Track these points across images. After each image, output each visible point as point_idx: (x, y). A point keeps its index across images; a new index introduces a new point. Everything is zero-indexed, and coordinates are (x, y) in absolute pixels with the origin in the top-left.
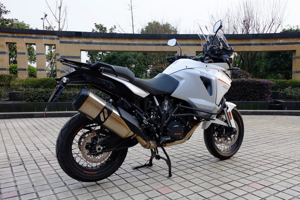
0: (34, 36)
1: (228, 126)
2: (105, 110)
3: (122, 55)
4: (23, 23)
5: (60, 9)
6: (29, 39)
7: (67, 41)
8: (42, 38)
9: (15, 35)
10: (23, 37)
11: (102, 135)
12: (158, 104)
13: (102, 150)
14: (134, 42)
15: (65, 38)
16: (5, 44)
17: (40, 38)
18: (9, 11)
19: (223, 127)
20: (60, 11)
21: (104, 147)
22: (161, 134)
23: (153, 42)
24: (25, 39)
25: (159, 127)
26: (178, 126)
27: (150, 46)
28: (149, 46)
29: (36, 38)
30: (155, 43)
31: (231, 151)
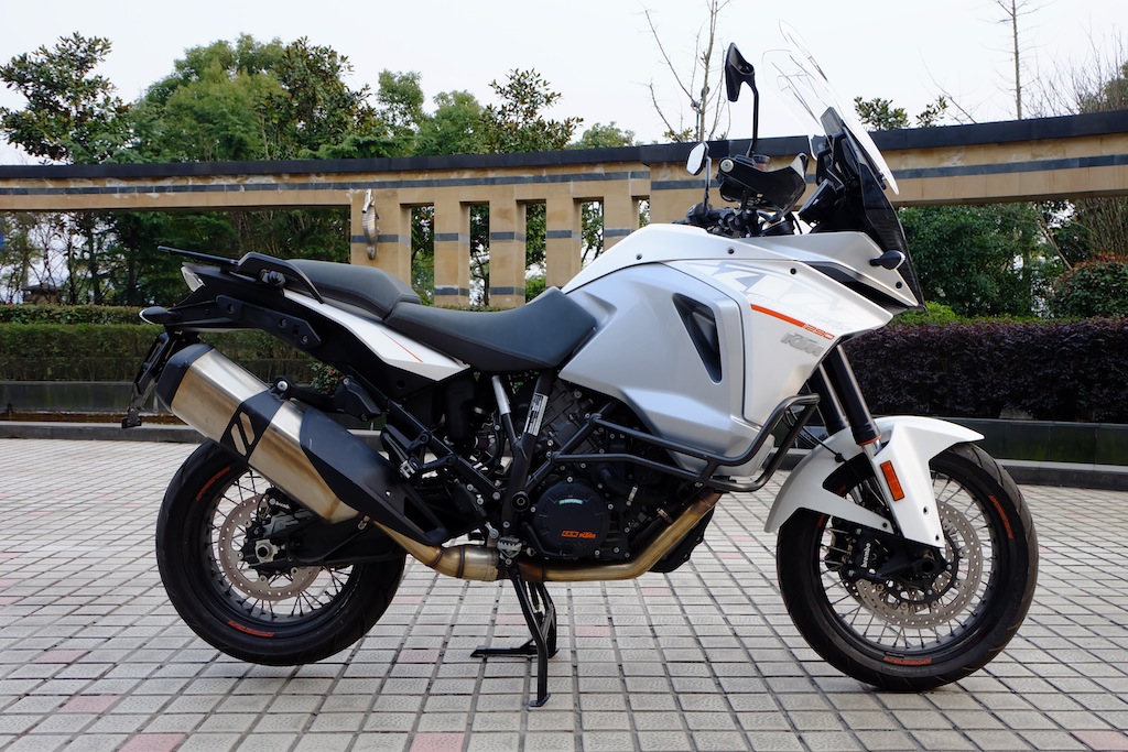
0: (599, 170)
1: (889, 530)
2: (244, 417)
3: (942, 219)
4: (614, 127)
5: (707, 64)
6: (584, 183)
7: (678, 179)
8: (622, 176)
9: (545, 173)
10: (566, 179)
11: (277, 504)
12: (505, 408)
13: (275, 557)
14: (942, 160)
15: (669, 171)
16: (514, 206)
17: (618, 176)
18: (559, 95)
19: (859, 531)
20: (707, 69)
21: (283, 547)
22: (506, 525)
23: (1034, 155)
24: (572, 183)
25: (496, 496)
26: (580, 502)
27: (1017, 174)
28: (1015, 176)
29: (607, 177)
30: (1041, 159)
31: (935, 656)
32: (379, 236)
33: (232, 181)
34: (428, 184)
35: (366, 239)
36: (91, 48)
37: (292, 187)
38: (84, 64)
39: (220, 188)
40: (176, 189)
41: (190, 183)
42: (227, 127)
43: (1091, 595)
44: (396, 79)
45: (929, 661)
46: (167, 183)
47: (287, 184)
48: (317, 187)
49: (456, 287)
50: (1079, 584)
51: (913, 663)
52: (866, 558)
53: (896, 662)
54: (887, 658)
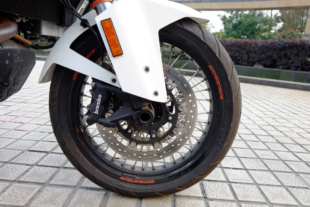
1: (117, 84)
19: (93, 84)
31: (158, 178)
43: (270, 125)
45: (153, 182)
50: (266, 120)
51: (141, 182)
52: (98, 107)
53: (129, 180)
54: (122, 178)
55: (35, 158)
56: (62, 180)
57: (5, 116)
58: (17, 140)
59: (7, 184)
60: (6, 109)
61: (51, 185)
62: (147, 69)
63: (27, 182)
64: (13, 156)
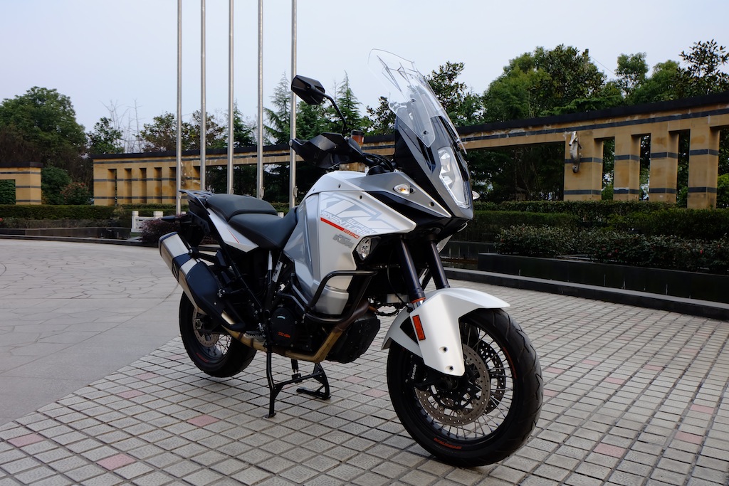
2: (174, 264)
6: (718, 116)
9: (690, 112)
10: (705, 115)
12: (270, 267)
16: (667, 135)
24: (709, 117)
25: (261, 311)
26: (284, 318)
32: (581, 159)
33: (503, 133)
34: (612, 125)
35: (572, 161)
36: (454, 68)
37: (533, 133)
38: (451, 77)
39: (496, 137)
40: (476, 139)
41: (482, 135)
42: (510, 102)
44: (629, 59)
45: (460, 448)
46: (472, 136)
47: (531, 132)
48: (547, 132)
49: (627, 188)
51: (451, 446)
52: (414, 374)
53: (441, 442)
54: (435, 439)
55: (376, 422)
56: (393, 443)
57: (354, 377)
58: (363, 404)
59: (352, 436)
60: (355, 368)
61: (384, 444)
62: (445, 349)
63: (366, 438)
64: (358, 418)
